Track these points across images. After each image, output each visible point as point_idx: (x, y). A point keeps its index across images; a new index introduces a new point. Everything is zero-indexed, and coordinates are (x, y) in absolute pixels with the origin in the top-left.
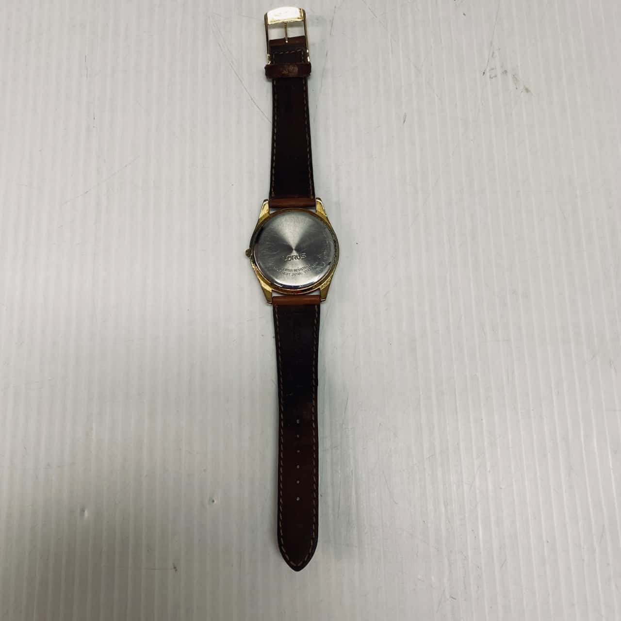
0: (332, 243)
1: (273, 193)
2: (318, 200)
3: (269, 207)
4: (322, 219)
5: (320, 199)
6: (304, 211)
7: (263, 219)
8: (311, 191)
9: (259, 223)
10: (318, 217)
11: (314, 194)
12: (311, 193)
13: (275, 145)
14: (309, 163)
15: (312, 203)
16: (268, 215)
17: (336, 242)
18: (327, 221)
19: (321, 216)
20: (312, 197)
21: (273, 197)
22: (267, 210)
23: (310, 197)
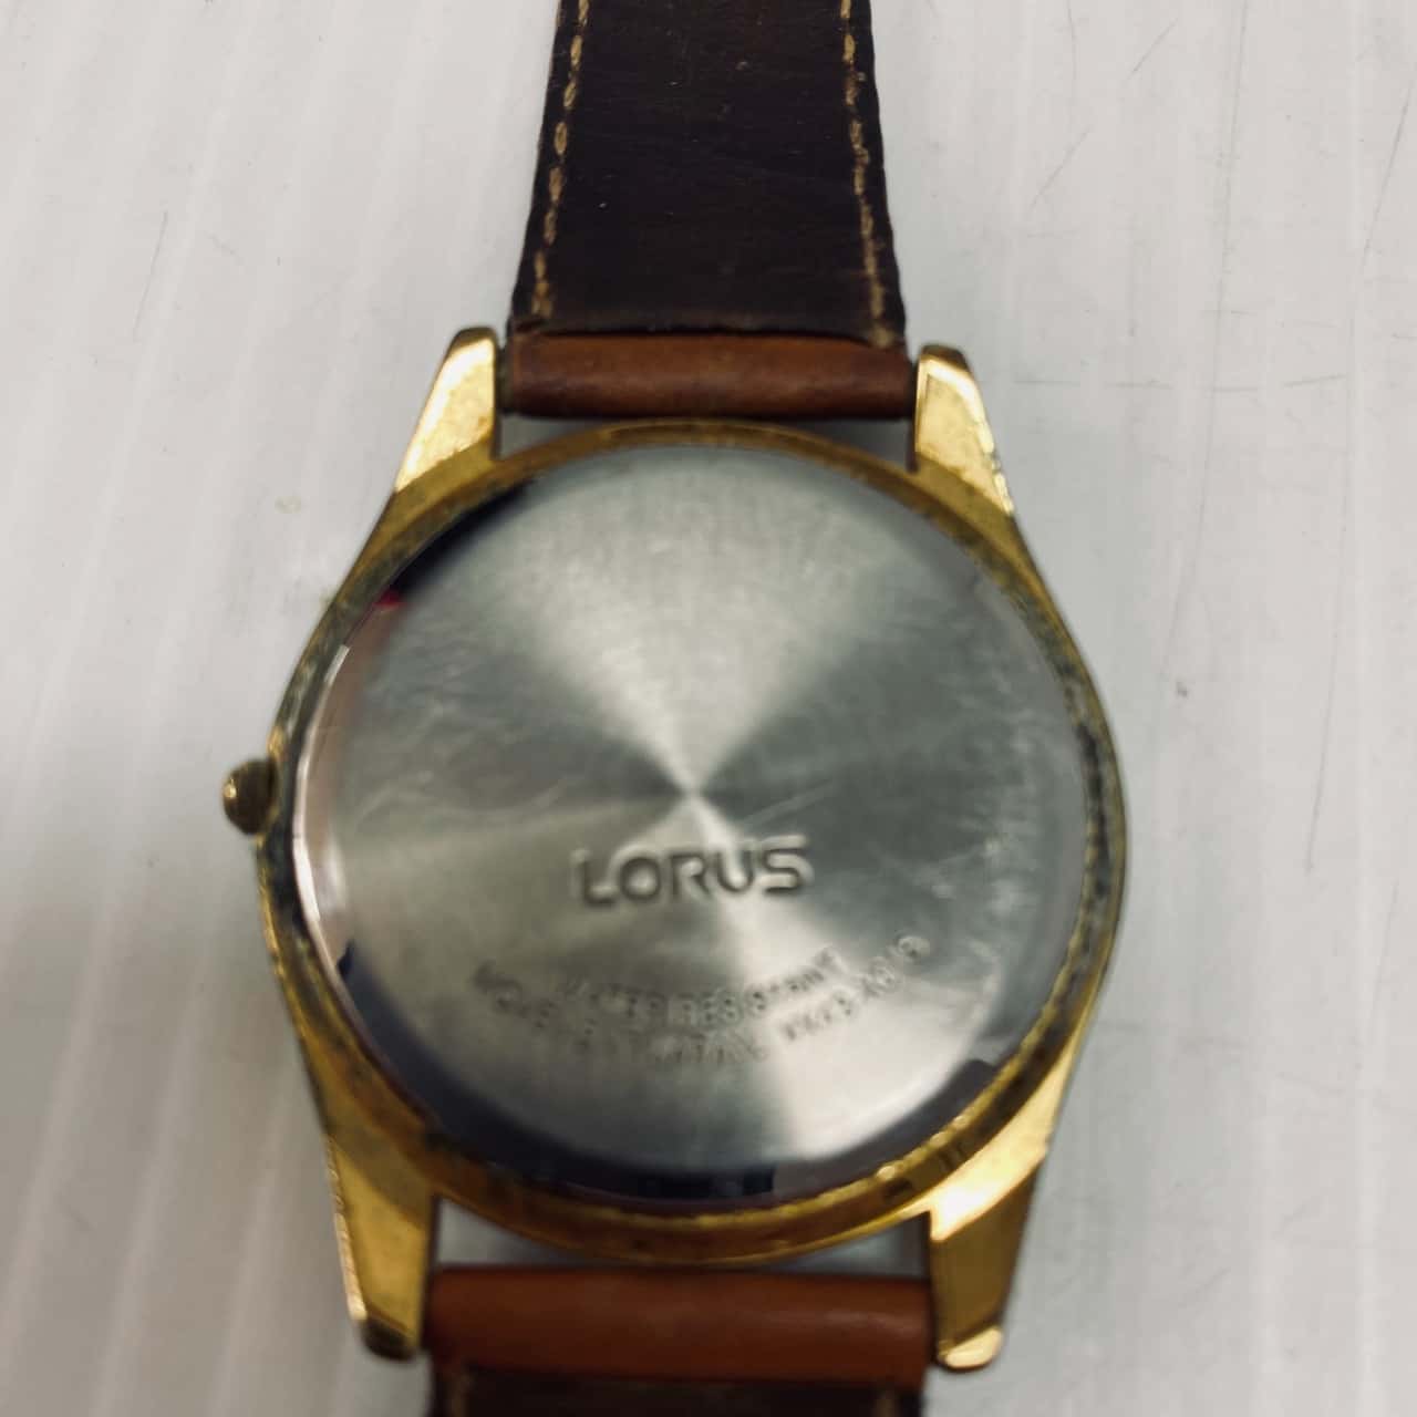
1: (542, 287)
2: (936, 367)
3: (508, 402)
4: (968, 535)
5: (955, 358)
8: (877, 291)
9: (391, 530)
11: (895, 314)
12: (877, 308)
14: (850, 99)
15: (885, 385)
16: (484, 464)
17: (1094, 747)
19: (956, 502)
20: (883, 338)
21: (538, 322)
22: (482, 421)
23: (867, 335)
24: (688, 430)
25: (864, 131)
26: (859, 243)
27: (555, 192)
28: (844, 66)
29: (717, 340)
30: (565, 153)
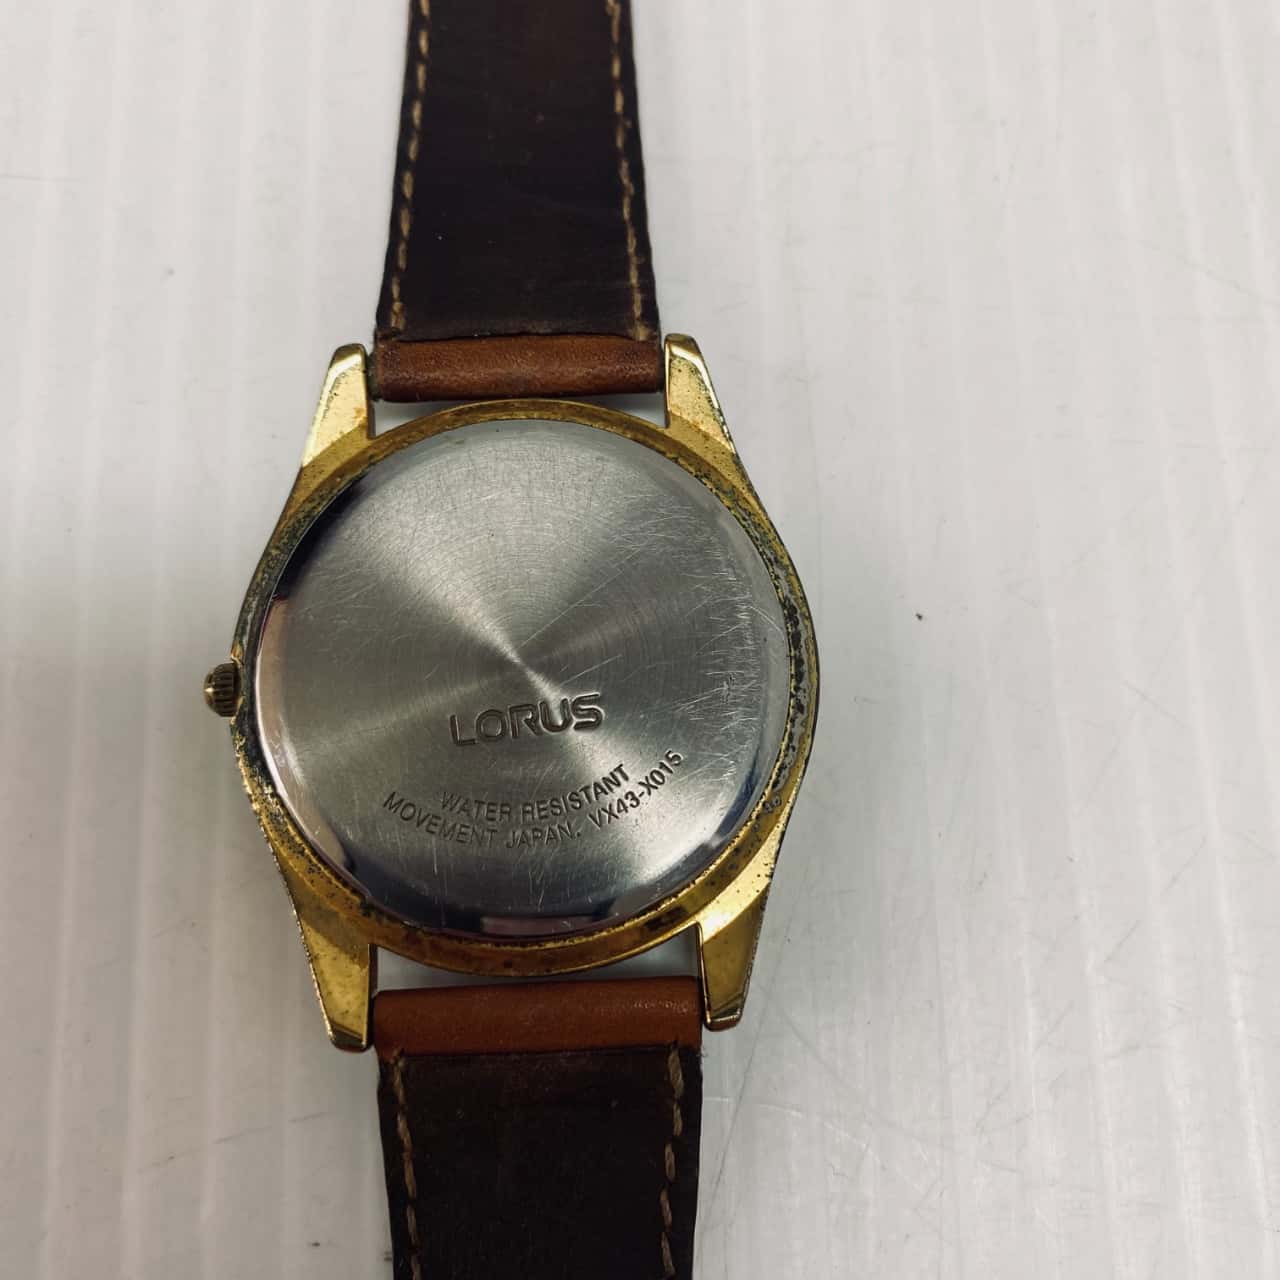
0: (774, 624)
1: (397, 306)
2: (678, 351)
3: (372, 395)
4: (704, 471)
5: (689, 344)
6: (593, 417)
7: (330, 469)
8: (638, 297)
9: (302, 496)
10: (679, 453)
11: (651, 315)
12: (637, 310)
13: (423, 43)
14: (620, 143)
15: (644, 369)
16: (365, 443)
17: (795, 612)
18: (736, 481)
19: (696, 447)
20: (642, 334)
21: (396, 332)
22: (359, 411)
23: (631, 332)
24: (505, 408)
25: (631, 168)
26: (626, 259)
27: (405, 228)
28: (615, 116)
29: (524, 340)
30: (413, 196)
